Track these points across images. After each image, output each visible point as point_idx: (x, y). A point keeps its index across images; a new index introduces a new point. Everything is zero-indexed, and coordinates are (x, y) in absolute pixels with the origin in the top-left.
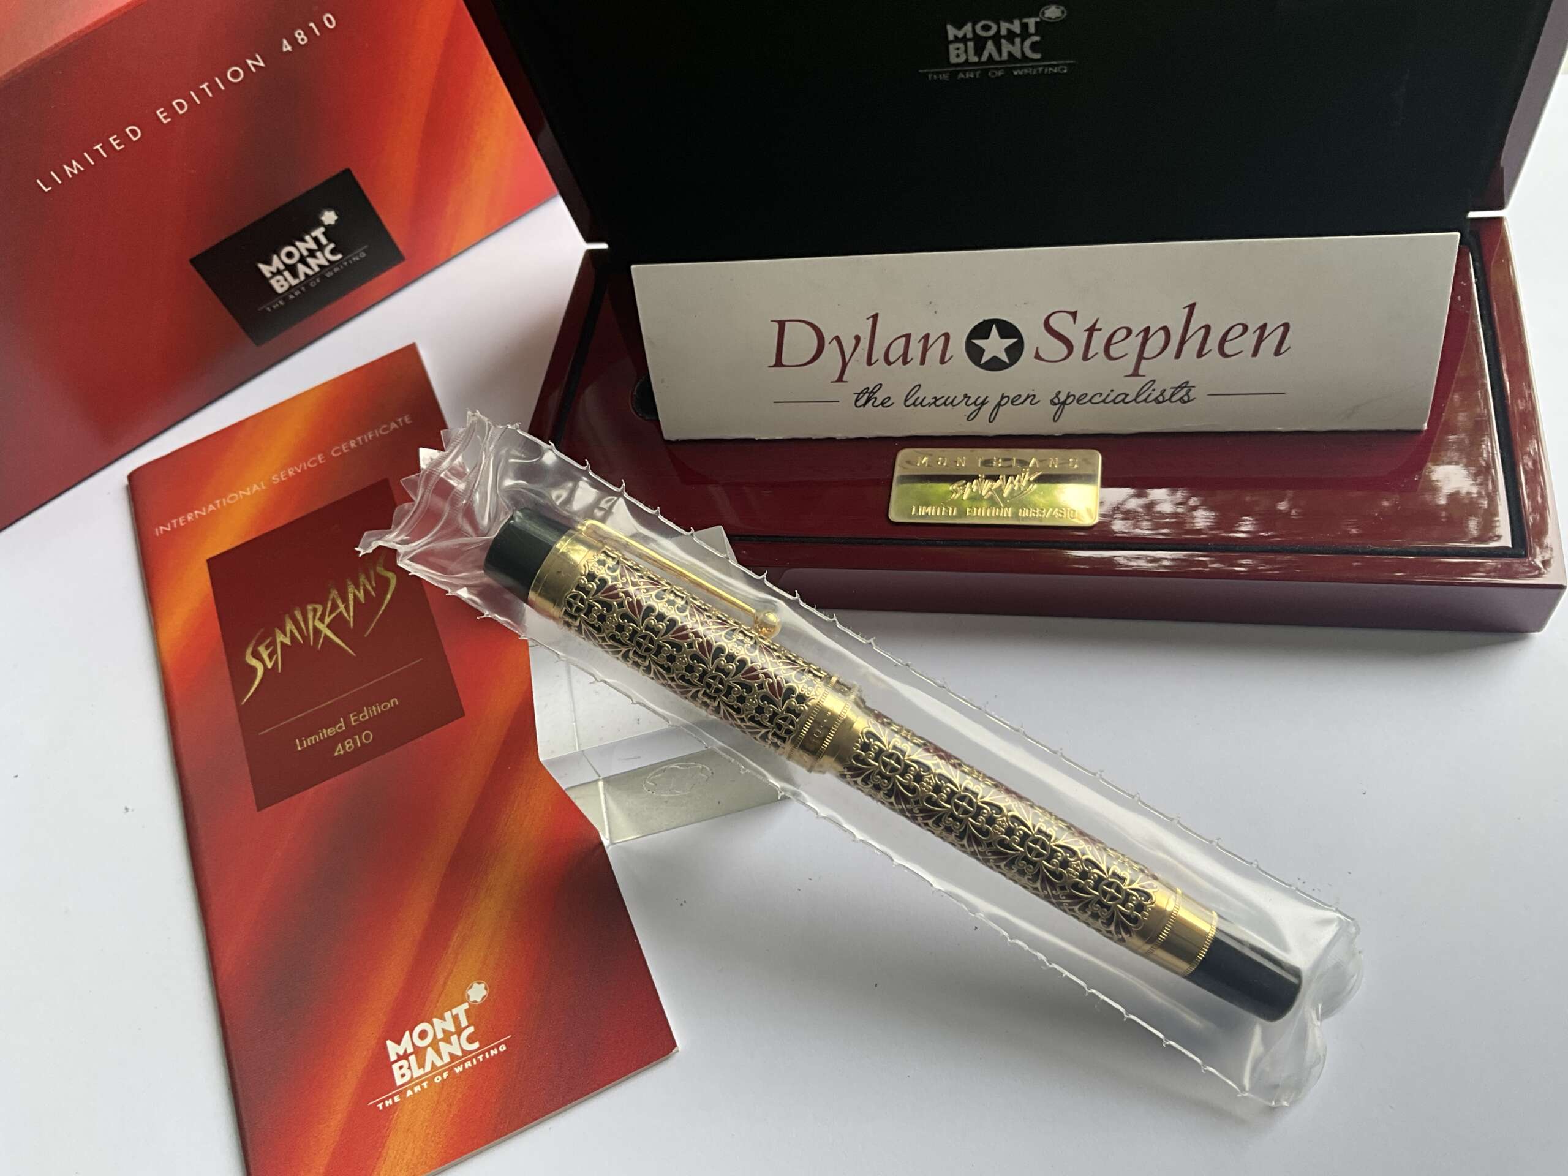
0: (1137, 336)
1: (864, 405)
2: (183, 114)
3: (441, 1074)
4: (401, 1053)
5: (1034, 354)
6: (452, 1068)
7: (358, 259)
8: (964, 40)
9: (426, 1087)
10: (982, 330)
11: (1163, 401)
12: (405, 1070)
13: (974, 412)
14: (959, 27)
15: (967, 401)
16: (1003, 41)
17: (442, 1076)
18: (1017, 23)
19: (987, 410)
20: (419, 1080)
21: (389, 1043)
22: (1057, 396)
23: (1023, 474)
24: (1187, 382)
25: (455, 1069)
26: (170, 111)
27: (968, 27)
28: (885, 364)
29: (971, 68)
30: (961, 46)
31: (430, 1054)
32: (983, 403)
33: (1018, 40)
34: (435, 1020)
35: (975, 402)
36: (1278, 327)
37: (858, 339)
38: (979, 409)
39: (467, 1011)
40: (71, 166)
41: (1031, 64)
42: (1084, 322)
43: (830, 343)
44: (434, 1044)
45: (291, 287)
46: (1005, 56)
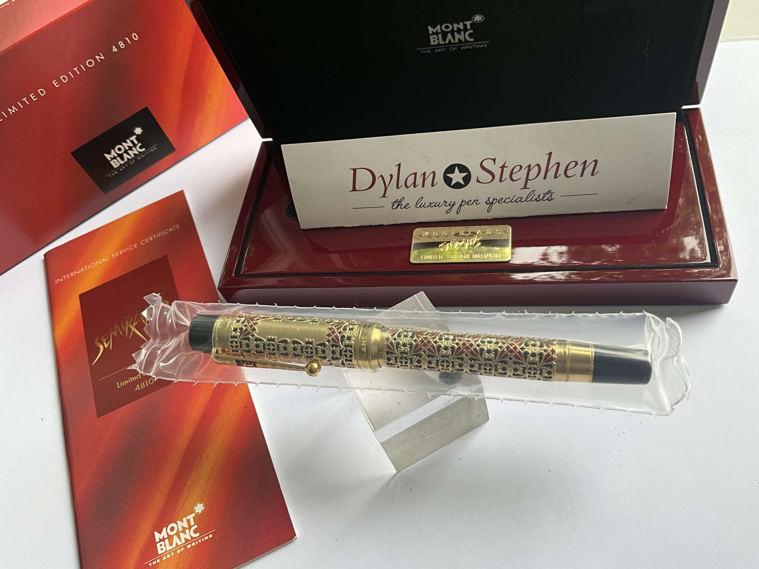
0: (525, 169)
1: (396, 208)
2: (66, 82)
3: (180, 549)
4: (161, 538)
5: (476, 179)
6: (186, 545)
7: (153, 150)
8: (437, 33)
9: (173, 555)
10: (451, 169)
11: (539, 200)
12: (163, 547)
13: (449, 209)
14: (434, 27)
15: (446, 204)
16: (455, 33)
17: (181, 550)
18: (461, 24)
19: (455, 208)
20: (169, 552)
21: (156, 533)
22: (488, 200)
23: (474, 238)
24: (550, 191)
25: (187, 546)
26: (59, 81)
27: (438, 28)
28: (406, 188)
29: (441, 47)
30: (436, 36)
31: (176, 538)
32: (453, 205)
33: (462, 33)
34: (178, 522)
35: (449, 205)
36: (592, 162)
37: (391, 176)
38: (452, 208)
39: (194, 518)
40: (12, 109)
41: (469, 44)
42: (499, 163)
43: (378, 179)
44: (178, 534)
45: (121, 165)
46: (457, 41)
